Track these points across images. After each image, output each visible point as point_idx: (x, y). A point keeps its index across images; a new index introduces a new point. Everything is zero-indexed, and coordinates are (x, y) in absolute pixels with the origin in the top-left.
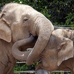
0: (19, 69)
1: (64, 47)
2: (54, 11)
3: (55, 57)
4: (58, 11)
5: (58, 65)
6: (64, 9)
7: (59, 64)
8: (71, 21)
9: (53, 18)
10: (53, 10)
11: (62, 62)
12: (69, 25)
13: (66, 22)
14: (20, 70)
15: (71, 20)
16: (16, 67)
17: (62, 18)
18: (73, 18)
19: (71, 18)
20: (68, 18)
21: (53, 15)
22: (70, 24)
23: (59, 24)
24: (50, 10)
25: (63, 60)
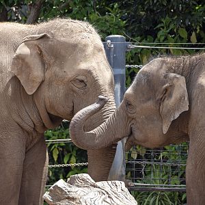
0: (63, 135)
1: (170, 92)
2: (133, 14)
3: (155, 118)
4: (141, 12)
5: (165, 133)
6: (155, 9)
7: (165, 130)
8: (169, 33)
9: (132, 27)
10: (132, 11)
11: (170, 124)
12: (163, 41)
13: (159, 36)
14: (64, 137)
15: (168, 31)
16: (55, 131)
17: (151, 28)
18: (172, 26)
19: (169, 27)
20: (163, 28)
21: (131, 22)
22: (166, 39)
23: (144, 40)
24: (124, 11)
25: (172, 119)
